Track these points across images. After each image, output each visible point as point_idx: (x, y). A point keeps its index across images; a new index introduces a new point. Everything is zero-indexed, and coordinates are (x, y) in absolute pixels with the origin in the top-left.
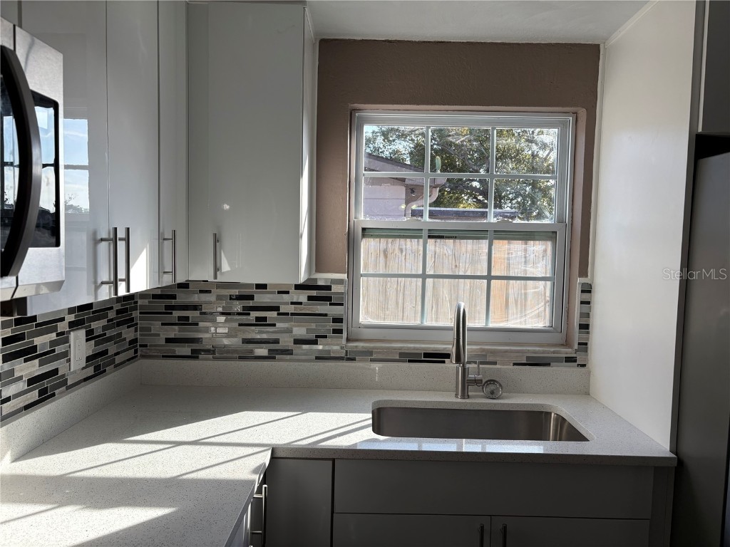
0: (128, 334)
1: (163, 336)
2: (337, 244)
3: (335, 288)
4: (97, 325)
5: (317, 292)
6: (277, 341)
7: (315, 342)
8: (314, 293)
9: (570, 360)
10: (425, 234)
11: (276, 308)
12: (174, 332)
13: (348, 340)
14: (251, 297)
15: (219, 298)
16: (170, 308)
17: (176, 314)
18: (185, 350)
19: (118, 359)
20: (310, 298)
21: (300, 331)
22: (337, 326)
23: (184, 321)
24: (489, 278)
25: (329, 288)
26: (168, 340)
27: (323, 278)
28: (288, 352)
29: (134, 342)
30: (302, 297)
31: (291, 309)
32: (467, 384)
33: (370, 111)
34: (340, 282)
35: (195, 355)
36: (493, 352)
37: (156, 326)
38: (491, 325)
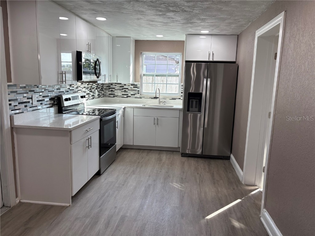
0: (103, 92)
1: (108, 93)
2: (138, 77)
3: (138, 85)
4: (99, 90)
5: (135, 86)
6: (128, 95)
7: (134, 95)
8: (134, 86)
9: (180, 99)
10: (155, 76)
11: (128, 89)
12: (110, 93)
13: (141, 95)
14: (123, 87)
15: (118, 87)
16: (109, 88)
17: (111, 89)
18: (112, 96)
19: (101, 96)
20: (134, 87)
21: (132, 93)
22: (138, 92)
23: (112, 91)
24: (167, 84)
25: (137, 85)
26: (109, 94)
27: (136, 83)
28: (130, 97)
29: (103, 94)
30: (132, 87)
31: (130, 89)
32: (160, 102)
33: (144, 53)
34: (139, 84)
35: (114, 97)
36: (166, 97)
37: (107, 91)
38: (167, 93)
